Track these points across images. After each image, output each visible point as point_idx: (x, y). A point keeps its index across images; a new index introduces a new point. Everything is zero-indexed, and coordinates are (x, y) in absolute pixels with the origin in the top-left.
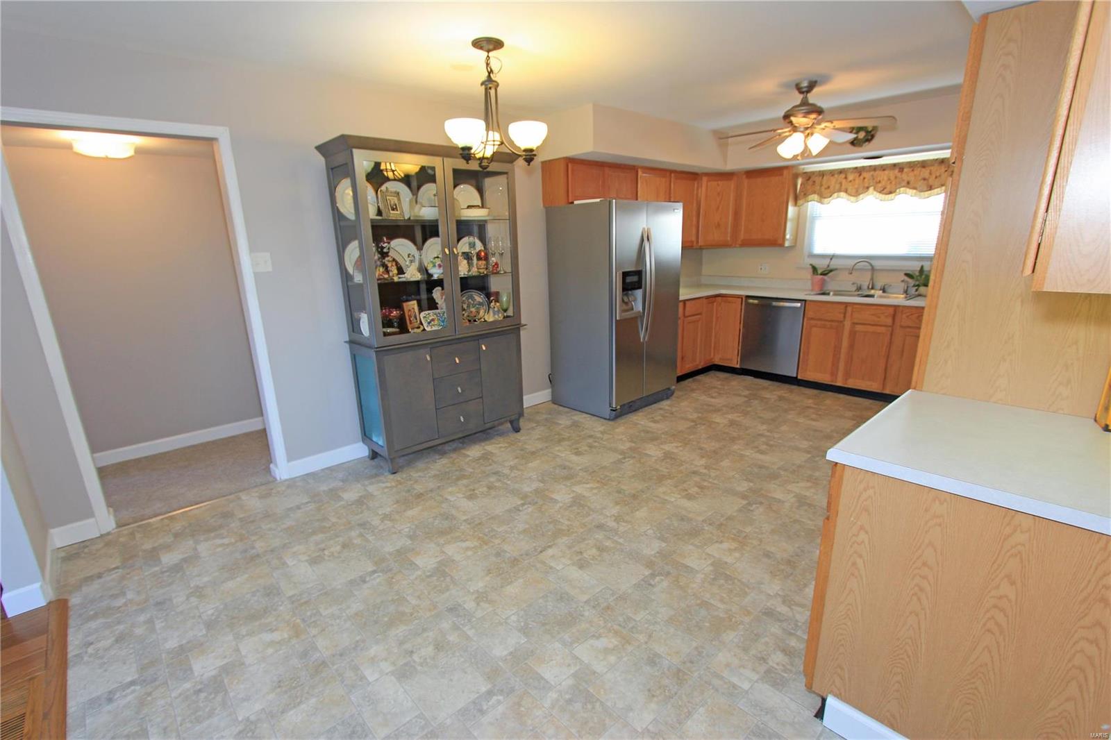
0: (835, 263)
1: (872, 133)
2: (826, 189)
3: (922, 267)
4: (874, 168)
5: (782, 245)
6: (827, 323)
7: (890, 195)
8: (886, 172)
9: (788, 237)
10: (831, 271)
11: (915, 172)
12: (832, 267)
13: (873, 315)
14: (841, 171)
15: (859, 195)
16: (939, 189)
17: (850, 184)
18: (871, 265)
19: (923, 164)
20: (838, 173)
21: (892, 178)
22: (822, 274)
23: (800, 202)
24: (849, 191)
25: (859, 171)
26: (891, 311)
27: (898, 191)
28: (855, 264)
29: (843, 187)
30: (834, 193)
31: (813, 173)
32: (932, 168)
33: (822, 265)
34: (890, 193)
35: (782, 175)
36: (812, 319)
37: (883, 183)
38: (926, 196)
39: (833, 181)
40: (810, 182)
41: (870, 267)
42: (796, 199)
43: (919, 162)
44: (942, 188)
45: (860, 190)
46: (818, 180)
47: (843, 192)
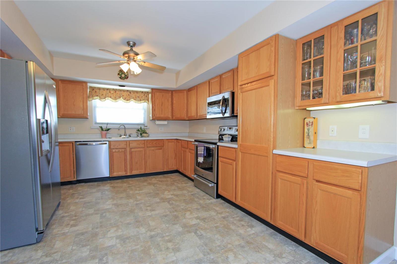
1: (127, 76)
2: (101, 95)
3: (141, 127)
4: (121, 90)
5: (87, 118)
6: (120, 150)
7: (128, 101)
10: (109, 129)
11: (135, 94)
13: (137, 144)
14: (108, 89)
16: (142, 101)
17: (112, 95)
18: (125, 127)
19: (137, 92)
20: (106, 89)
21: (128, 95)
22: (105, 131)
23: (90, 99)
24: (112, 97)
25: (115, 90)
27: (131, 100)
28: (120, 127)
30: (106, 97)
31: (95, 88)
33: (104, 127)
34: (128, 100)
37: (125, 96)
39: (104, 93)
40: (94, 91)
41: (124, 128)
43: (135, 91)
44: (144, 101)
45: (117, 98)
46: (98, 91)
47: (109, 97)
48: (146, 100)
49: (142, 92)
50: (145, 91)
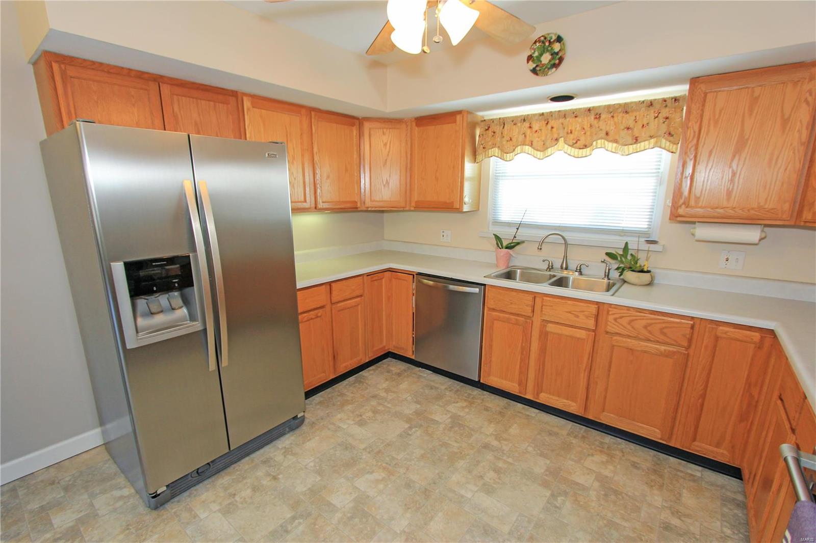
0: (523, 234)
1: (560, 54)
2: (508, 141)
3: (627, 243)
4: (564, 115)
5: (459, 210)
6: (512, 317)
7: (584, 150)
8: (579, 120)
9: (466, 199)
10: (518, 244)
11: (616, 119)
12: (518, 239)
14: (524, 119)
15: (547, 148)
16: (647, 142)
17: (536, 135)
18: (565, 239)
19: (626, 109)
20: (521, 121)
21: (587, 127)
22: (507, 248)
23: (479, 158)
24: (534, 144)
25: (546, 118)
26: (593, 309)
27: (594, 143)
28: (546, 237)
29: (528, 141)
30: (517, 146)
31: (493, 121)
32: (637, 114)
33: (507, 235)
34: (585, 146)
35: (455, 122)
36: (494, 310)
37: (576, 134)
38: (631, 151)
39: (516, 132)
40: (490, 133)
42: (474, 154)
43: (620, 105)
44: (653, 141)
45: (548, 143)
46: (498, 129)
47: (528, 145)
48: (660, 136)
49: (651, 104)
50: (665, 96)
